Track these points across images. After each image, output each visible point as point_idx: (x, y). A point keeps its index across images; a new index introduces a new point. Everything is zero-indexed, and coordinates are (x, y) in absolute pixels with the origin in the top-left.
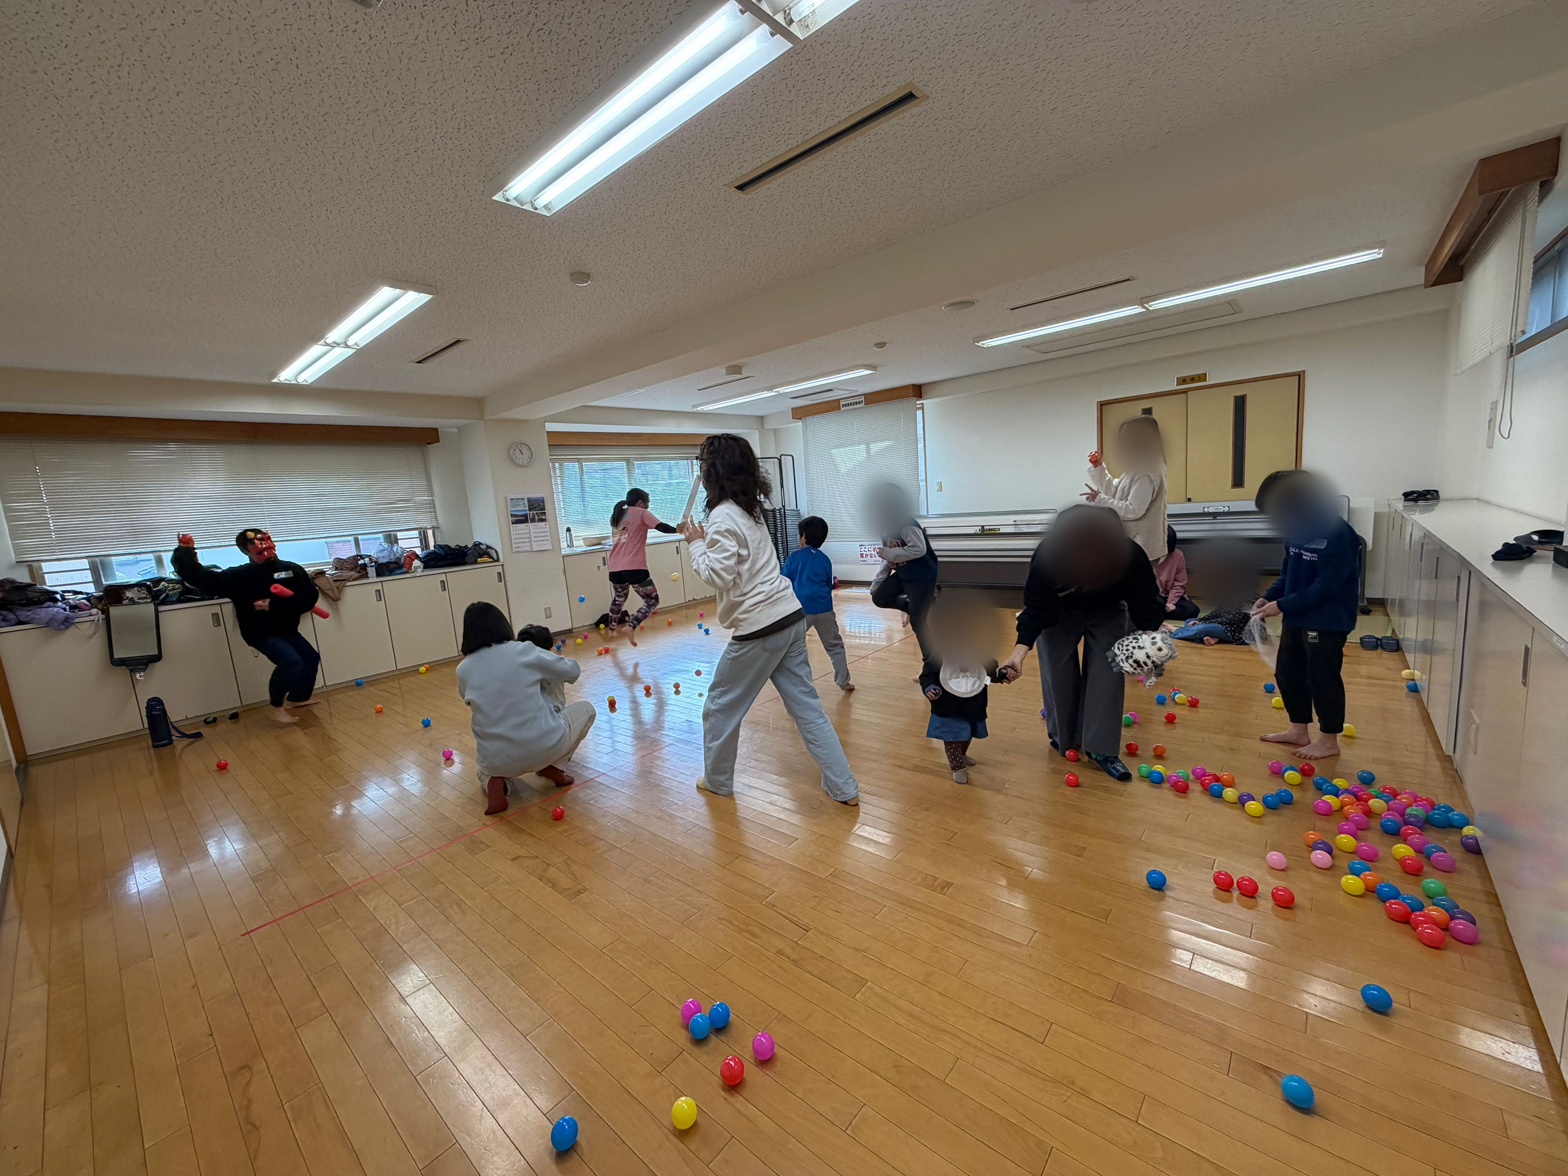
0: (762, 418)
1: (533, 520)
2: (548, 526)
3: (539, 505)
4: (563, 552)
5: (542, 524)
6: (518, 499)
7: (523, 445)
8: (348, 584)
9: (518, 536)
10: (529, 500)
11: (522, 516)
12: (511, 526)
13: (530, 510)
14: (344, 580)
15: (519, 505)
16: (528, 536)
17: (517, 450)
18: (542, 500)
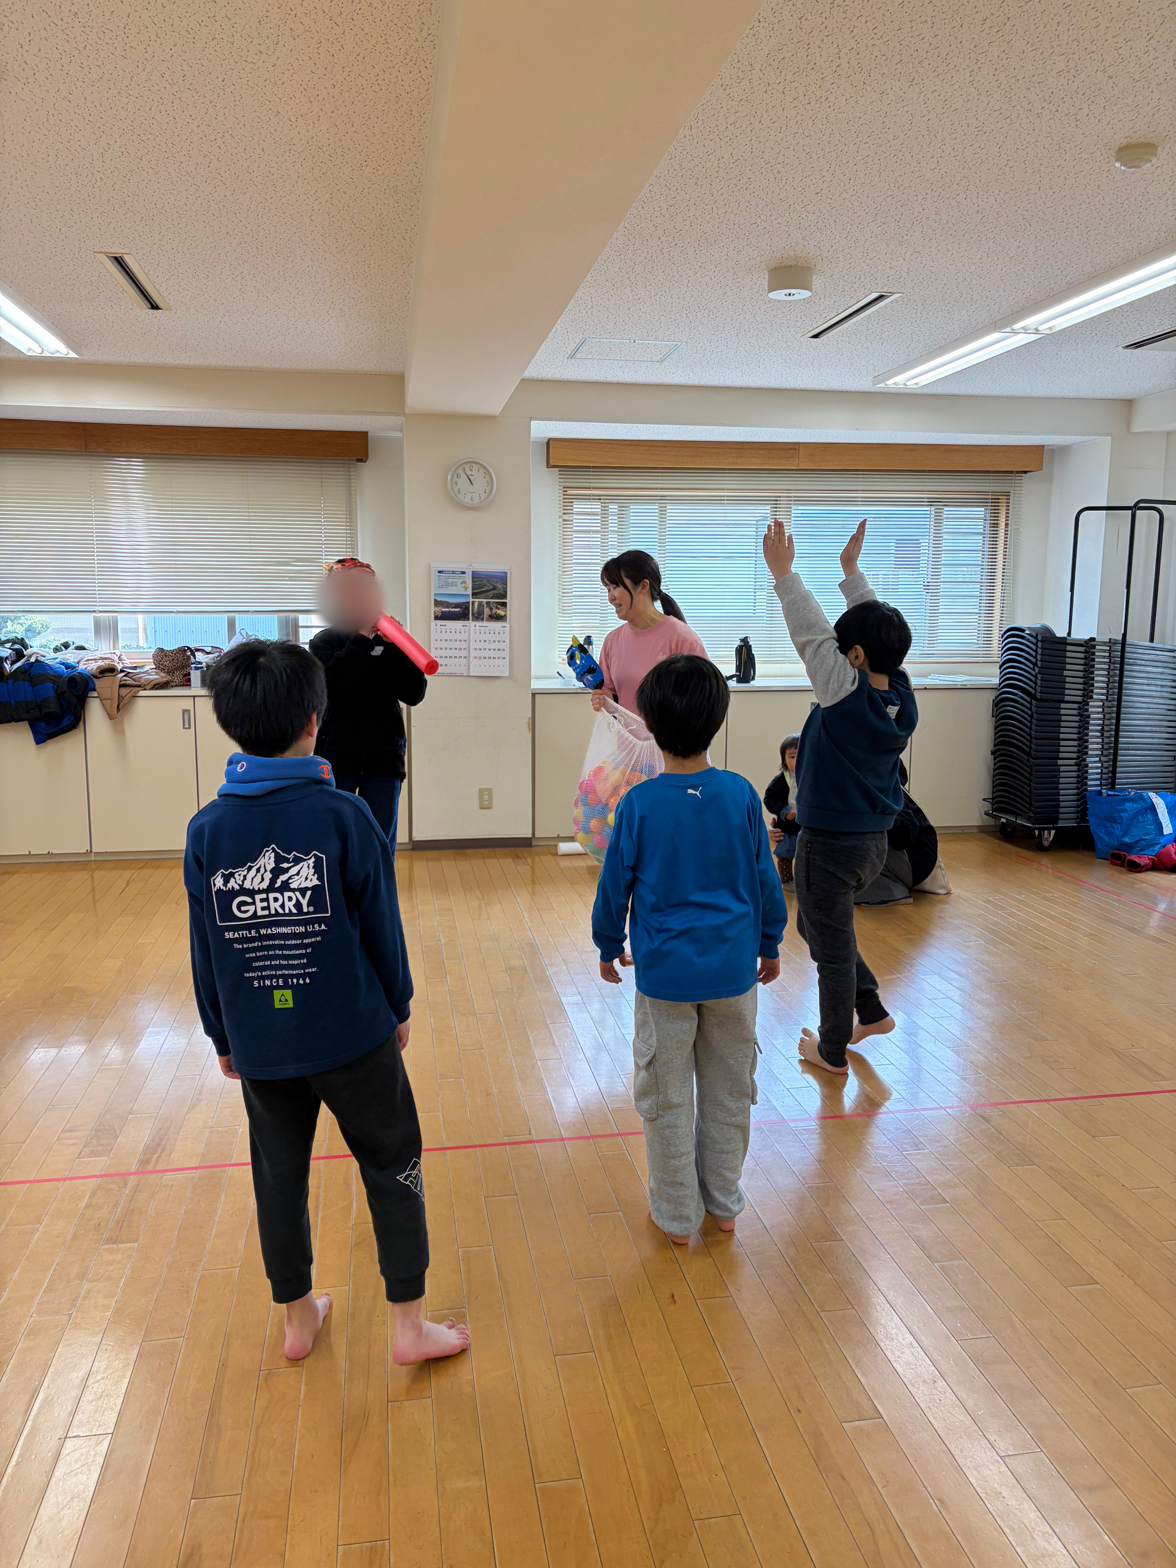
0: (1128, 404)
1: (479, 617)
2: (507, 629)
3: (495, 588)
4: (536, 685)
5: (496, 625)
6: (453, 572)
7: (475, 467)
8: (142, 693)
9: (444, 644)
10: (476, 576)
11: (457, 606)
12: (434, 623)
13: (473, 594)
14: (140, 686)
15: (453, 584)
16: (464, 645)
17: (463, 475)
18: (503, 579)
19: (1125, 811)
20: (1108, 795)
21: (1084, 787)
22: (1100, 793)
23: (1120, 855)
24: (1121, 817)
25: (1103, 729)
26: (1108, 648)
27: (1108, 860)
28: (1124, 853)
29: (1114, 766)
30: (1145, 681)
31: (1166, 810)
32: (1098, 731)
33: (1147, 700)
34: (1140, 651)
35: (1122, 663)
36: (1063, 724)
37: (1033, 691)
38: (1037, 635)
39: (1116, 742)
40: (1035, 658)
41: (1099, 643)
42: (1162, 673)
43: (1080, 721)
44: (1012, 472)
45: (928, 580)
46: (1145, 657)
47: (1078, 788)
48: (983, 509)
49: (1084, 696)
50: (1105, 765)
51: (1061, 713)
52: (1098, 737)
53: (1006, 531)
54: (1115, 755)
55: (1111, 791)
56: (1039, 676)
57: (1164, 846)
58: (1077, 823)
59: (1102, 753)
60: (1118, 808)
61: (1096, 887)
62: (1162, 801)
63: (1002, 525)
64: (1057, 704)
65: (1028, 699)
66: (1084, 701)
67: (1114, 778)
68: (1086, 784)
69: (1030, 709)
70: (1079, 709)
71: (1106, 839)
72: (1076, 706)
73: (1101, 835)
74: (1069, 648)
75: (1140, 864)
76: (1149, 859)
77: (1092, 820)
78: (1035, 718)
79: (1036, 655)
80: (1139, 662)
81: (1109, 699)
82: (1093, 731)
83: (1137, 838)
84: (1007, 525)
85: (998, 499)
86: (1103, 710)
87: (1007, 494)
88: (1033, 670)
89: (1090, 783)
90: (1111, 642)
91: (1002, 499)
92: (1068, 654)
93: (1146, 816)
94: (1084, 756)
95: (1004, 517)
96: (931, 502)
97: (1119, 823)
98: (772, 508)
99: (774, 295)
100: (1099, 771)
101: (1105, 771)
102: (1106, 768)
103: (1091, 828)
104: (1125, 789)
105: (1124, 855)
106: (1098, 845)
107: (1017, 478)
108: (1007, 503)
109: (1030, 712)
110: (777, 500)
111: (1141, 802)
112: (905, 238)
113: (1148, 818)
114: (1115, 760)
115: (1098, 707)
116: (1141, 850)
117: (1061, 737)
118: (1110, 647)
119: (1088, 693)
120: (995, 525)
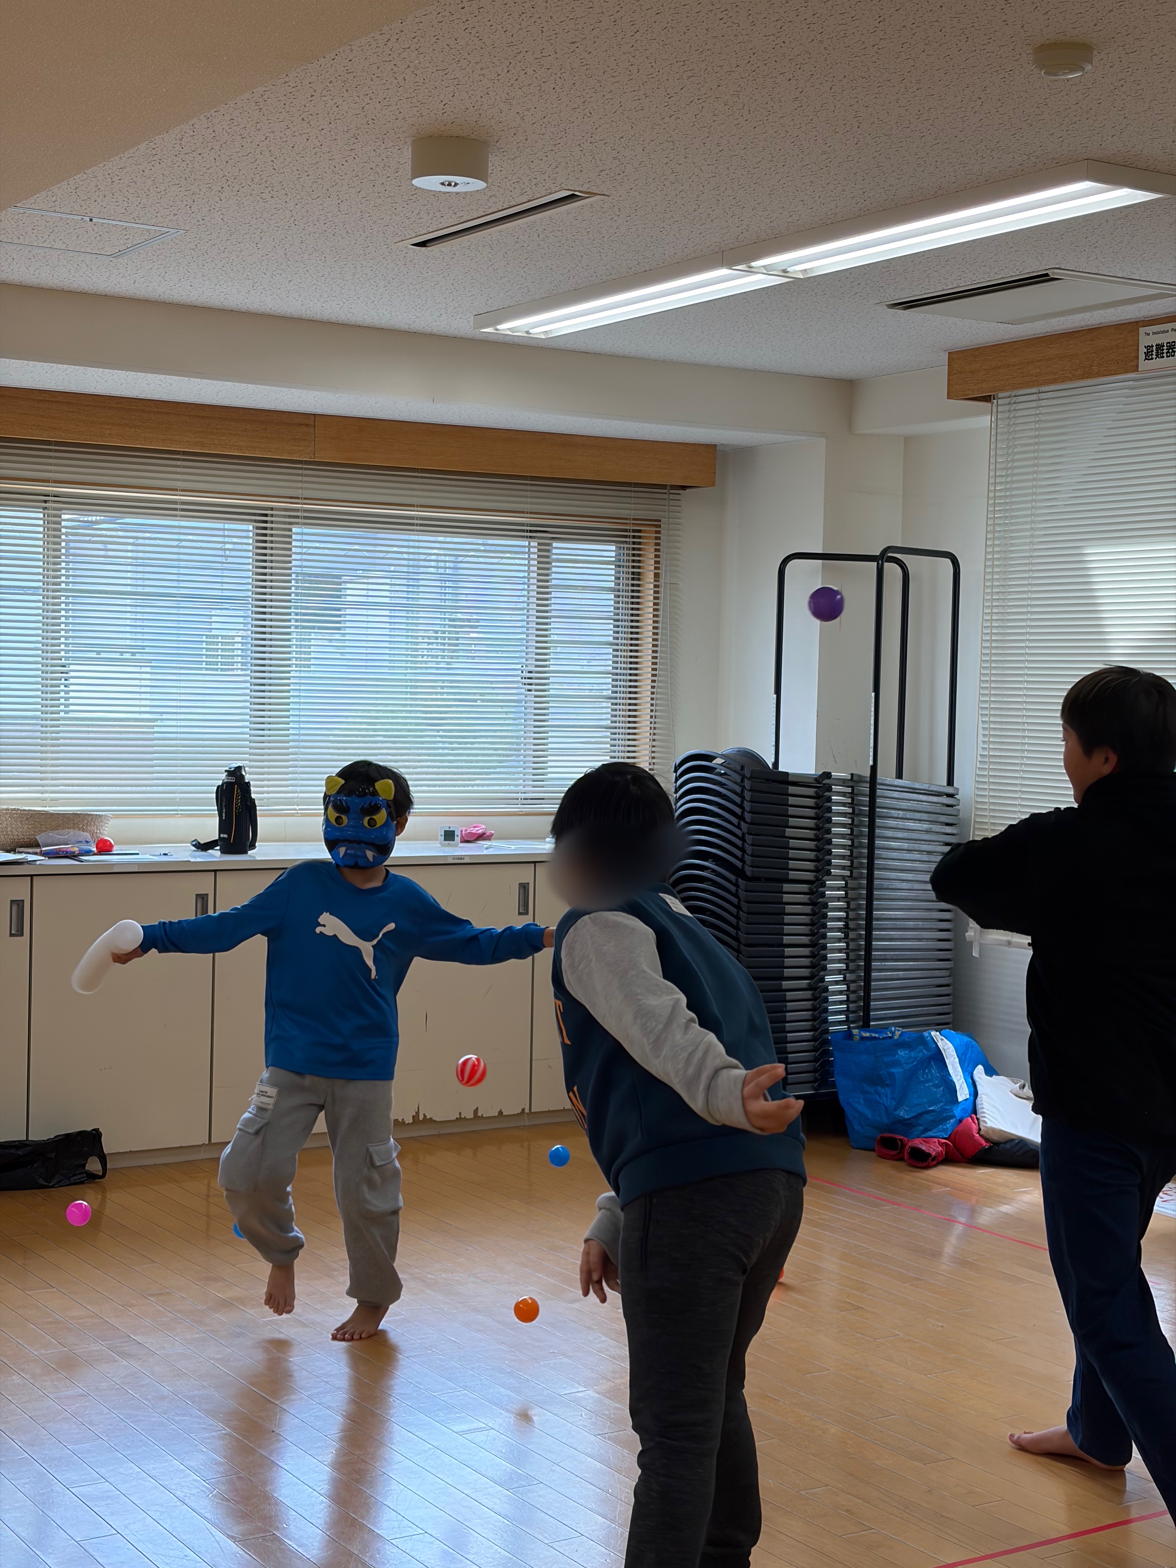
0: (849, 387)
19: (897, 1063)
20: (862, 1038)
21: (824, 1026)
22: (849, 1035)
23: (895, 1140)
24: (892, 1075)
25: (846, 926)
26: (849, 790)
27: (873, 1150)
28: (902, 1137)
29: (867, 989)
30: (905, 845)
31: (957, 1060)
32: (839, 930)
33: (910, 876)
34: (896, 794)
35: (872, 815)
36: (787, 919)
37: (739, 864)
38: (742, 768)
39: (869, 948)
40: (741, 806)
41: (836, 782)
42: (927, 832)
43: (813, 914)
44: (664, 487)
45: (530, 669)
46: (904, 805)
47: (814, 1029)
48: (614, 548)
49: (817, 870)
50: (853, 986)
51: (784, 900)
52: (839, 940)
53: (655, 586)
54: (868, 969)
55: (865, 1031)
56: (748, 838)
57: (960, 1121)
58: (814, 1089)
59: (847, 966)
60: (886, 1059)
61: (878, 1198)
62: (950, 1045)
63: (649, 577)
64: (774, 885)
65: (732, 877)
66: (817, 879)
67: (867, 1009)
68: (825, 1021)
69: (736, 895)
70: (811, 893)
71: (868, 1113)
72: (805, 887)
73: (859, 1107)
74: (792, 789)
75: (930, 1155)
76: (941, 1144)
77: (842, 1084)
78: (745, 909)
79: (742, 802)
80: (894, 813)
81: (854, 875)
82: (832, 929)
83: (919, 1110)
84: (657, 576)
85: (639, 531)
86: (846, 894)
87: (656, 524)
88: (739, 827)
89: (831, 1018)
90: (854, 781)
91: (644, 532)
92: (792, 800)
93: (930, 1071)
94: (822, 973)
95: (652, 562)
96: (530, 533)
97: (888, 1085)
98: (258, 528)
99: (421, 182)
100: (844, 997)
101: (853, 997)
102: (854, 992)
103: (841, 1098)
104: (886, 1027)
105: (901, 1140)
106: (855, 1125)
107: (672, 496)
108: (657, 538)
109: (735, 900)
110: (266, 515)
111: (921, 1047)
112: (667, 120)
113: (932, 1074)
114: (868, 979)
115: (839, 889)
116: (927, 1130)
117: (785, 942)
118: (852, 787)
119: (822, 867)
120: (637, 576)
